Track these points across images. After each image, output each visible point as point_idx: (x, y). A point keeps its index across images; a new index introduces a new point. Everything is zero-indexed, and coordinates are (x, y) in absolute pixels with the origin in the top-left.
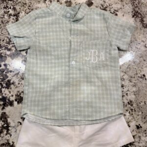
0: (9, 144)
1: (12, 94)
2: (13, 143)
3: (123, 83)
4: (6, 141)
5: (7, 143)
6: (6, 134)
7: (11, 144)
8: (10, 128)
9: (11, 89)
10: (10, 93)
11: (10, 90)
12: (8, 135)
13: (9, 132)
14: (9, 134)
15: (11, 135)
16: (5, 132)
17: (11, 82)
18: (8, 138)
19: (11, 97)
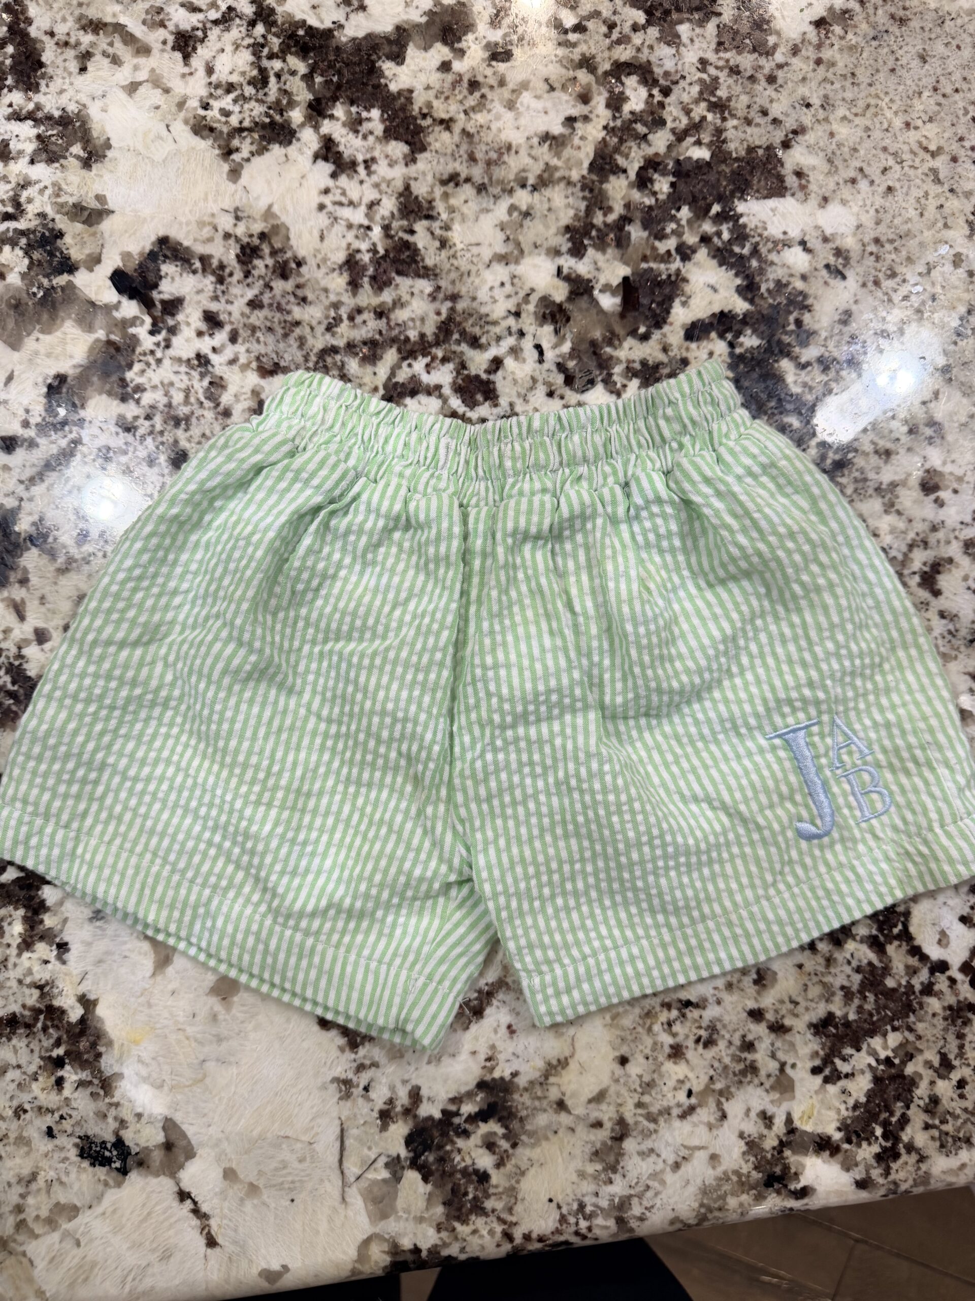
0: (54, 1014)
1: (34, 619)
2: (87, 1003)
3: (936, 458)
4: (32, 998)
5: (36, 1012)
6: (27, 944)
7: (75, 1013)
8: (48, 894)
9: (24, 582)
10: (22, 617)
11: (17, 593)
12: (42, 949)
13: (49, 921)
14: (47, 936)
15: (63, 947)
16: (17, 928)
17: (23, 526)
18: (41, 974)
19: (32, 651)
